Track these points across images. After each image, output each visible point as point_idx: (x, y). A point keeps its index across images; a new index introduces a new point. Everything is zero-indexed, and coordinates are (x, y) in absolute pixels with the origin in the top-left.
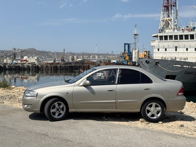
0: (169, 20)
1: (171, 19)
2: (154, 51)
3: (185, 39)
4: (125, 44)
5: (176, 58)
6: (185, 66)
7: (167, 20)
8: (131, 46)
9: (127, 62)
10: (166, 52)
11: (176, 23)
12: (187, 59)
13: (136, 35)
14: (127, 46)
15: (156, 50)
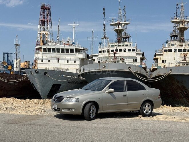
0: (45, 33)
1: (48, 33)
2: (38, 61)
3: (66, 53)
4: (4, 53)
5: (58, 69)
6: (68, 76)
7: (43, 33)
8: (10, 55)
9: (9, 71)
10: (49, 63)
11: (58, 38)
12: (68, 70)
13: (17, 45)
14: (6, 55)
15: (39, 61)
